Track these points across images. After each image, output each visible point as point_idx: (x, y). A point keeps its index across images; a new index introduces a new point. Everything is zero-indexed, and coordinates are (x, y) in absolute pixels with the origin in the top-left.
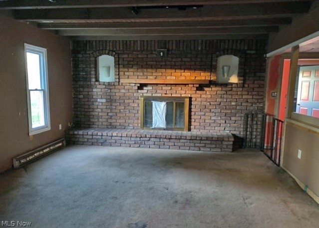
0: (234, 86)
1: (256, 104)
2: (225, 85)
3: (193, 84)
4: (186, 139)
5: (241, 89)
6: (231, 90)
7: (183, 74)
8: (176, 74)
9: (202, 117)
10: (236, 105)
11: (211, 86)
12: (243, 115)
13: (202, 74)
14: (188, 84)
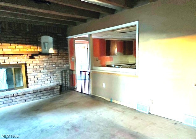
0: (53, 55)
1: (65, 64)
2: (47, 54)
3: (27, 54)
4: (30, 93)
5: (57, 57)
6: (51, 58)
7: (17, 47)
8: (11, 47)
9: (36, 76)
10: (55, 66)
11: (39, 55)
12: (60, 72)
13: (32, 47)
14: (23, 55)
